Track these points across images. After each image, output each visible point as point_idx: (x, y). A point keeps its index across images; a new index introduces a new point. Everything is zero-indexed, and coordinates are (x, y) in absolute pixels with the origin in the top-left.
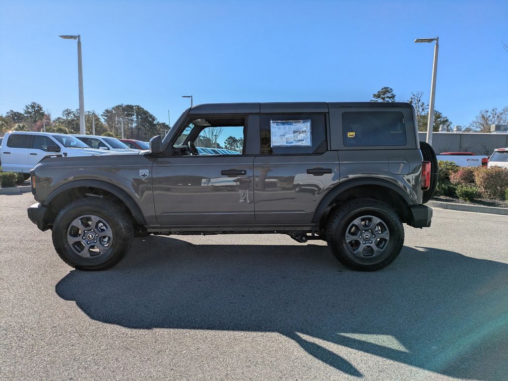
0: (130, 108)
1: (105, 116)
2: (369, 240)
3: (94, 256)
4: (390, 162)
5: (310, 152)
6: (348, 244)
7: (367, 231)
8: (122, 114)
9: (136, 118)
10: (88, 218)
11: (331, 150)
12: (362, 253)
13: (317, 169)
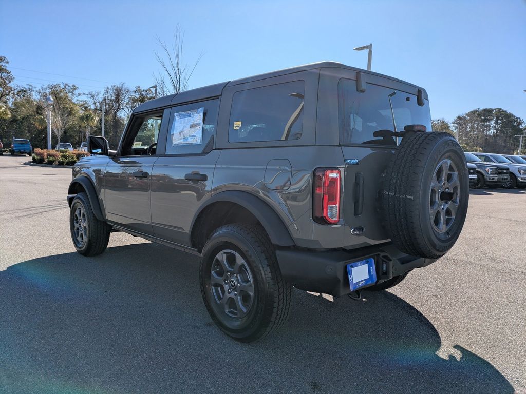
0: (487, 112)
1: (457, 124)
2: (235, 290)
3: (82, 242)
4: (268, 167)
5: (199, 152)
6: (213, 288)
7: (232, 274)
8: (477, 120)
9: (494, 123)
10: (80, 209)
11: (215, 149)
12: (226, 307)
13: (195, 174)
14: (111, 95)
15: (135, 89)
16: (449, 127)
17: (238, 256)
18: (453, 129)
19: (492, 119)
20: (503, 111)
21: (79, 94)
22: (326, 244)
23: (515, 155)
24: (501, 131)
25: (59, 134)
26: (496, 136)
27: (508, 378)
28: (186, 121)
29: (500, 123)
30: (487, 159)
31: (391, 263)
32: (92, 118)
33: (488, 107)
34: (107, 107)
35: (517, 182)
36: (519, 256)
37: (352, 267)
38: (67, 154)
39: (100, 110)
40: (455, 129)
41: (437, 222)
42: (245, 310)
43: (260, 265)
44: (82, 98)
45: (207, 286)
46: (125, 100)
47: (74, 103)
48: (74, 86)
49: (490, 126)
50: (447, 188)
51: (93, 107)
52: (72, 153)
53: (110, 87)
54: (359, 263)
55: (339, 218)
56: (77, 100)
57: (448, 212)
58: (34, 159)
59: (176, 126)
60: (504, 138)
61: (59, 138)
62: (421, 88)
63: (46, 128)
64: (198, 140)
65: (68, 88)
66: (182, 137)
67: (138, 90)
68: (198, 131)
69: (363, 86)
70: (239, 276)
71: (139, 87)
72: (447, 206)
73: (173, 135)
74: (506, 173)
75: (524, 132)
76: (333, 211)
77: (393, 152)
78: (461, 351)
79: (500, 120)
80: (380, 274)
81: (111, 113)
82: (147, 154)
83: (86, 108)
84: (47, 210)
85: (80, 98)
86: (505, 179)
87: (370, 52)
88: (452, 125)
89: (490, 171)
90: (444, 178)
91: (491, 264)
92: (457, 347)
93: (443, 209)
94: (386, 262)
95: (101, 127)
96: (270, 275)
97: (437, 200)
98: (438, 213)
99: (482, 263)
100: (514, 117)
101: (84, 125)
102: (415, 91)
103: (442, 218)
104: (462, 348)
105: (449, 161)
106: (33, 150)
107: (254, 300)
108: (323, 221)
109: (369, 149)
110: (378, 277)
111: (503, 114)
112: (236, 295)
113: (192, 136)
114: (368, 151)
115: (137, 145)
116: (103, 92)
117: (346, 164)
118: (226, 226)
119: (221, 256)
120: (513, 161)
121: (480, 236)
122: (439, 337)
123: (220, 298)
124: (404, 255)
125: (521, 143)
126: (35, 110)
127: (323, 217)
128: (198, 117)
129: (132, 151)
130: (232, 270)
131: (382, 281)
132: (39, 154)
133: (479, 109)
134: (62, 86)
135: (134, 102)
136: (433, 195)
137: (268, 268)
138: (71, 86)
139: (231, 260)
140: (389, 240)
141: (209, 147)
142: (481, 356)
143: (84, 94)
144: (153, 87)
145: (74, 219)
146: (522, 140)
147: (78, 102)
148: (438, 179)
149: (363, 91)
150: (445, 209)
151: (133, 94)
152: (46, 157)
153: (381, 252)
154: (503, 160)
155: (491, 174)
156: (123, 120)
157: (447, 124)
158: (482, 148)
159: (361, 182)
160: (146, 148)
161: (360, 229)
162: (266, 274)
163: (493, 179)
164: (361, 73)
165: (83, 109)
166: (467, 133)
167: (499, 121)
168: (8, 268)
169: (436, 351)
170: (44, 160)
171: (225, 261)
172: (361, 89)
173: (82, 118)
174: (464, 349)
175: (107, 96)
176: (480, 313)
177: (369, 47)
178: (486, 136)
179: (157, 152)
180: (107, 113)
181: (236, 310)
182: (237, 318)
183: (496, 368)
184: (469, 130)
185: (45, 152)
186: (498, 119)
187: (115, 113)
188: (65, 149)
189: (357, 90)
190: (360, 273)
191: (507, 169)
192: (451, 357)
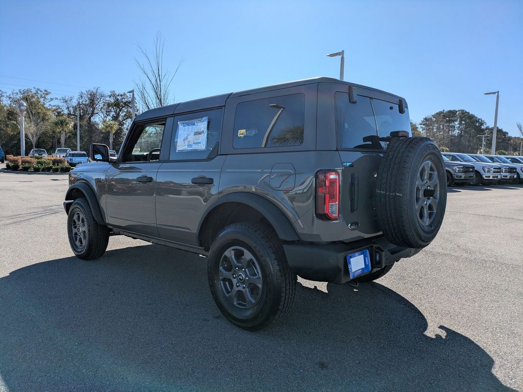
0: (452, 113)
1: (424, 125)
2: (243, 283)
3: (81, 246)
4: (273, 171)
5: (205, 157)
6: (222, 282)
7: (241, 268)
8: (443, 121)
9: (458, 124)
10: (79, 214)
11: (221, 155)
12: (235, 299)
13: (201, 178)
14: (86, 100)
15: (110, 94)
16: (417, 128)
17: (246, 252)
18: (420, 130)
19: (456, 120)
20: (466, 112)
21: (52, 99)
22: (326, 238)
23: (478, 154)
24: (465, 131)
25: (34, 141)
26: (460, 136)
27: (487, 351)
28: (190, 129)
29: (464, 124)
30: (454, 158)
31: (383, 254)
32: (67, 124)
33: (452, 109)
34: (81, 112)
35: (482, 179)
36: (488, 247)
37: (351, 257)
38: (43, 160)
39: (74, 115)
40: (423, 130)
41: (421, 216)
42: (253, 301)
43: (268, 259)
44: (54, 103)
45: (216, 282)
46: (100, 105)
47: (47, 108)
48: (46, 91)
49: (454, 127)
50: (429, 186)
51: (66, 112)
52: (48, 159)
53: (84, 92)
54: (357, 254)
55: (339, 215)
56: (50, 105)
57: (430, 207)
58: (8, 166)
59: (179, 133)
60: (468, 137)
61: (34, 144)
62: (402, 98)
63: (19, 133)
64: (202, 146)
65: (40, 93)
66: (186, 144)
67: (113, 95)
68: (203, 138)
69: (355, 98)
70: (247, 270)
71: (114, 92)
72: (429, 202)
73: (177, 142)
74: (472, 171)
75: (486, 132)
76: (333, 208)
77: (382, 155)
78: (446, 331)
79: (463, 120)
80: (374, 264)
81: (85, 118)
82: (147, 160)
83: (59, 113)
84: (33, 217)
85: (53, 103)
86: (471, 177)
87: (342, 59)
88: (419, 126)
89: (457, 170)
90: (426, 177)
91: (465, 255)
92: (441, 327)
93: (426, 204)
94: (378, 252)
95: (76, 133)
96: (278, 268)
97: (421, 197)
98: (422, 208)
99: (456, 254)
100: (476, 118)
101: (58, 130)
102: (397, 101)
103: (426, 212)
104: (446, 328)
105: (430, 162)
106: (6, 157)
107: (263, 292)
108: (325, 217)
109: (360, 152)
110: (373, 267)
111: (466, 115)
112: (244, 288)
113: (197, 143)
114: (359, 155)
115: (136, 152)
116: (76, 96)
117: (343, 166)
118: (234, 224)
119: (230, 253)
120: (478, 160)
121: (453, 230)
122: (425, 320)
123: (228, 292)
124: (393, 246)
125: (484, 143)
126: (6, 116)
127: (325, 214)
128: (202, 125)
129: (133, 157)
130: (241, 265)
131: (375, 270)
132: (13, 161)
133: (444, 110)
134: (34, 91)
135: (109, 107)
136: (418, 192)
137: (276, 261)
138: (43, 90)
139: (239, 255)
140: (381, 233)
141: (213, 152)
142: (463, 334)
143: (57, 99)
144: (130, 92)
145: (71, 224)
146: (485, 140)
147: (50, 107)
148: (421, 178)
149: (355, 103)
150: (428, 204)
151: (108, 99)
152: (20, 163)
153: (374, 244)
154: (468, 159)
155: (458, 172)
156: (97, 124)
157: (415, 125)
158: (448, 148)
159: (356, 182)
160: (145, 154)
161: (356, 224)
162: (273, 267)
163: (461, 177)
164: (354, 87)
165: (56, 114)
166: (434, 134)
167: (463, 122)
168: (10, 273)
169: (424, 331)
170: (18, 167)
171: (233, 257)
172: (353, 101)
173: (56, 124)
174: (447, 328)
175: (81, 101)
176: (459, 298)
177: (341, 53)
178: (452, 136)
179: (161, 158)
180: (81, 118)
181: (245, 302)
182: (246, 309)
183: (476, 343)
184: (435, 130)
185: (19, 159)
186: (461, 120)
187: (90, 118)
188: (39, 155)
189: (350, 102)
190: (358, 263)
191: (473, 167)
192: (437, 336)
